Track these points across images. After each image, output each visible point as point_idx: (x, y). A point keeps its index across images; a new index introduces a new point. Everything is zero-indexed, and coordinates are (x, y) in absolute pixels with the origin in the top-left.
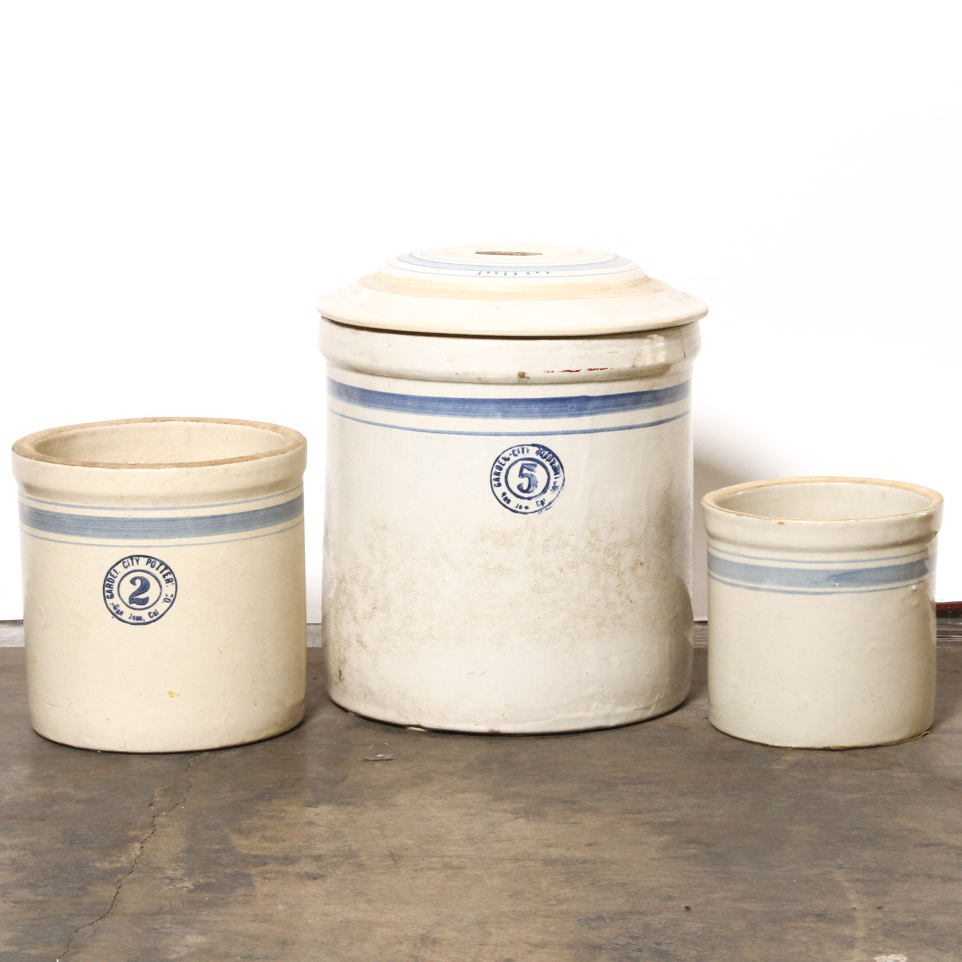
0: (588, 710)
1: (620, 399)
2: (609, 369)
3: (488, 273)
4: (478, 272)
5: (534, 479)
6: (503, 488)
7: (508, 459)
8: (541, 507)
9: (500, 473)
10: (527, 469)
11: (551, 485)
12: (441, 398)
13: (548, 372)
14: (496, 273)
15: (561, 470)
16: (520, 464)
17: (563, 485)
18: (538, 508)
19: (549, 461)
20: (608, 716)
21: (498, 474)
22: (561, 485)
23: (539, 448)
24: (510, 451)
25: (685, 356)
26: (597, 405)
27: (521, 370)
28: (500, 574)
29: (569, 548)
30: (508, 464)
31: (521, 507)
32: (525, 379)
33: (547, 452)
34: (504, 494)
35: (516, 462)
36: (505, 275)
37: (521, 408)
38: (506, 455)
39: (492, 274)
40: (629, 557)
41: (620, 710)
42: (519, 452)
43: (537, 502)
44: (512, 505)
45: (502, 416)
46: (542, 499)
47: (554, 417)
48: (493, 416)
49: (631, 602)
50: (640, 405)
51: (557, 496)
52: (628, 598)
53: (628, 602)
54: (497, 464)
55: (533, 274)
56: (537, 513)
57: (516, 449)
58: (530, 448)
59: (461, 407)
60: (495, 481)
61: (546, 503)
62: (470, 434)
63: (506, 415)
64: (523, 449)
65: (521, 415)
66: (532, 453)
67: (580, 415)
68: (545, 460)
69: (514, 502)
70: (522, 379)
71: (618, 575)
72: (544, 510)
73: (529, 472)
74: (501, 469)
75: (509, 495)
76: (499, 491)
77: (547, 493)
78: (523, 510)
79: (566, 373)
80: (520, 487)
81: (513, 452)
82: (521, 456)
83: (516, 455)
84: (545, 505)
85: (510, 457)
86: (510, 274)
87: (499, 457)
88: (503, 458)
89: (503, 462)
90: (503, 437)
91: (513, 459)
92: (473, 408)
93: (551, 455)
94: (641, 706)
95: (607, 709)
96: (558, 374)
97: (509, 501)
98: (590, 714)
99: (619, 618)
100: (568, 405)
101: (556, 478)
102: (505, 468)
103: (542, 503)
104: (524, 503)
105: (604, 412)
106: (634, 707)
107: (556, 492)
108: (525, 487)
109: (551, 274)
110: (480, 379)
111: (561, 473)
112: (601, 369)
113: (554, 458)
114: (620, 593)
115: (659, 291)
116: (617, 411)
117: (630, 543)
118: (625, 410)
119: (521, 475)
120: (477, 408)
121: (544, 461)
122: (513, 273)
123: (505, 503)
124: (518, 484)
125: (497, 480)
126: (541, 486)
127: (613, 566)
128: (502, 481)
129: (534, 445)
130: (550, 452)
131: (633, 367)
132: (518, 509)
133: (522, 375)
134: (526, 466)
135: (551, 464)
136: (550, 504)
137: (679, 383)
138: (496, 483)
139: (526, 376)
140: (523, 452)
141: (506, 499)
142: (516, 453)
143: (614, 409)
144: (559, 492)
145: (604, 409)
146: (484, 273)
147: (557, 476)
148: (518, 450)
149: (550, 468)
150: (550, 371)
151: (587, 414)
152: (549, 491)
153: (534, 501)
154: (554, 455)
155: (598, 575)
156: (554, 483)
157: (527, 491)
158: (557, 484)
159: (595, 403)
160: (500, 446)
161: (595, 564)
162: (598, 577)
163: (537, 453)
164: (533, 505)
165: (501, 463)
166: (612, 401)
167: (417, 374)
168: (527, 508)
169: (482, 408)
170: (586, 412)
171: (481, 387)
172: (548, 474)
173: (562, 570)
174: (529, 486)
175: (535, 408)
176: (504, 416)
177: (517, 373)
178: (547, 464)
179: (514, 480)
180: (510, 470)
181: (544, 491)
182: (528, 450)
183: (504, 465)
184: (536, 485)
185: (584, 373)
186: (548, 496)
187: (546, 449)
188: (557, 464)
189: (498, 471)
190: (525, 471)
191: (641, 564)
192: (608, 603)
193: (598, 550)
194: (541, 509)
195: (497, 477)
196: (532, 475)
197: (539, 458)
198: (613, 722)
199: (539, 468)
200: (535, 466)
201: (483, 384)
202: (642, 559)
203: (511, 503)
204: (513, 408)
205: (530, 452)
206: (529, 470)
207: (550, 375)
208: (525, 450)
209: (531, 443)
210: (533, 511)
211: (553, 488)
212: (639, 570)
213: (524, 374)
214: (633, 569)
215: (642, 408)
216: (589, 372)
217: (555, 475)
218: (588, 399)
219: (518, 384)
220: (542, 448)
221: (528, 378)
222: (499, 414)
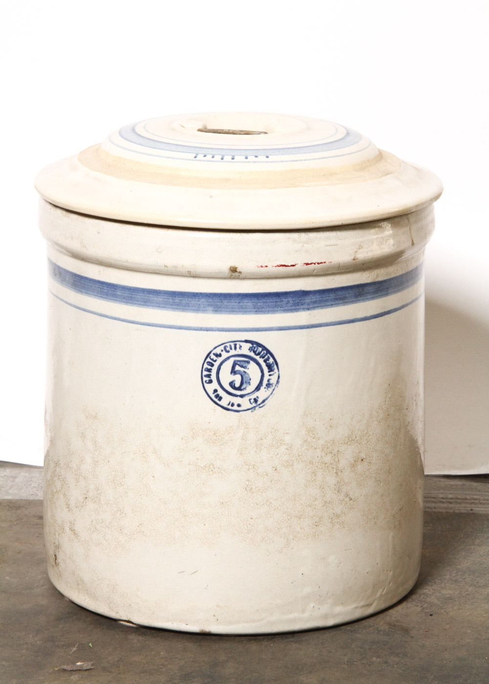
0: (303, 611)
1: (340, 293)
2: (327, 263)
3: (205, 156)
4: (194, 155)
5: (246, 376)
6: (215, 385)
7: (220, 355)
8: (254, 405)
9: (211, 369)
10: (239, 365)
11: (265, 382)
12: (151, 290)
13: (262, 267)
14: (213, 157)
15: (275, 367)
16: (232, 360)
17: (278, 382)
18: (250, 406)
19: (263, 357)
20: (326, 616)
21: (209, 370)
22: (275, 383)
23: (252, 344)
24: (222, 347)
25: (413, 244)
26: (314, 300)
27: (233, 264)
28: (211, 473)
29: (283, 448)
30: (220, 360)
31: (233, 405)
32: (237, 274)
33: (260, 349)
34: (215, 391)
35: (228, 358)
36: (222, 159)
37: (233, 303)
38: (218, 351)
39: (209, 157)
40: (348, 454)
41: (339, 609)
42: (231, 349)
43: (250, 400)
44: (224, 403)
45: (212, 311)
46: (255, 397)
47: (268, 312)
48: (203, 310)
49: (351, 499)
50: (362, 298)
51: (272, 393)
52: (347, 495)
53: (348, 499)
54: (208, 360)
55: (251, 158)
56: (250, 411)
57: (228, 345)
58: (242, 344)
59: (171, 301)
60: (206, 376)
61: (260, 401)
62: (180, 328)
63: (217, 310)
64: (235, 345)
65: (232, 311)
66: (245, 349)
67: (296, 310)
68: (258, 356)
69: (226, 400)
70: (234, 273)
71: (336, 473)
72: (257, 408)
73: (242, 369)
74: (212, 365)
75: (221, 392)
76: (210, 388)
77: (260, 391)
78: (235, 408)
79: (281, 268)
80: (232, 384)
81: (225, 348)
82: (233, 352)
83: (228, 352)
84: (259, 403)
85: (222, 353)
86: (228, 158)
87: (210, 353)
88: (214, 354)
89: (215, 358)
90: (214, 332)
91: (225, 355)
92: (184, 301)
93: (265, 352)
94: (362, 603)
95: (325, 609)
96: (272, 270)
97: (220, 399)
98: (306, 615)
99: (338, 516)
100: (284, 300)
101: (270, 375)
102: (216, 364)
103: (256, 400)
104: (237, 400)
105: (322, 307)
106: (354, 605)
107: (270, 390)
108: (237, 385)
109: (271, 158)
110: (189, 272)
111: (276, 370)
112: (318, 263)
113: (268, 355)
114: (338, 491)
115: (388, 174)
116: (337, 305)
117: (350, 440)
118: (345, 303)
119: (233, 372)
120: (187, 302)
121: (257, 358)
122: (231, 157)
123: (216, 400)
124: (231, 381)
125: (209, 376)
126: (255, 383)
127: (331, 464)
128: (214, 377)
129: (246, 341)
130: (264, 348)
131: (354, 259)
132: (230, 407)
133: (234, 270)
134: (238, 363)
135: (265, 361)
136: (264, 401)
137: (407, 271)
138: (207, 379)
139: (238, 271)
140: (235, 348)
141: (217, 396)
142: (228, 349)
143: (333, 303)
144: (274, 390)
145: (323, 304)
146: (200, 157)
147: (271, 373)
148: (230, 346)
149: (264, 365)
150: (264, 265)
151: (304, 309)
152: (262, 388)
153: (247, 398)
154: (268, 352)
155: (314, 473)
156: (268, 381)
157: (239, 389)
158: (271, 382)
159: (313, 297)
160: (212, 341)
161: (311, 463)
162: (315, 475)
163: (250, 349)
164: (245, 403)
165: (212, 360)
166: (331, 295)
167: (126, 264)
168: (239, 405)
169: (193, 302)
170: (302, 307)
171: (192, 280)
172: (262, 371)
173: (276, 470)
174: (242, 384)
175: (248, 303)
176: (216, 311)
177: (229, 267)
178: (261, 361)
179: (226, 377)
180: (222, 367)
181: (258, 388)
182: (241, 347)
183: (215, 361)
184: (249, 383)
185: (300, 267)
186: (262, 394)
187: (259, 345)
188: (271, 360)
189: (209, 367)
190: (237, 368)
191: (362, 460)
192: (326, 502)
193: (316, 449)
194: (255, 407)
195: (208, 373)
196: (245, 372)
197: (252, 354)
198: (331, 622)
199: (252, 365)
200: (248, 362)
201: (194, 277)
202: (363, 455)
203: (222, 400)
204: (225, 302)
205: (242, 348)
206: (242, 367)
207: (264, 270)
208: (238, 346)
209: (243, 340)
210: (246, 409)
211: (267, 385)
212: (359, 466)
213: (236, 268)
214: (353, 466)
215: (364, 300)
216: (305, 266)
217: (269, 372)
218: (305, 293)
219: (230, 278)
220: (255, 345)
221: (240, 272)
222: (211, 308)
